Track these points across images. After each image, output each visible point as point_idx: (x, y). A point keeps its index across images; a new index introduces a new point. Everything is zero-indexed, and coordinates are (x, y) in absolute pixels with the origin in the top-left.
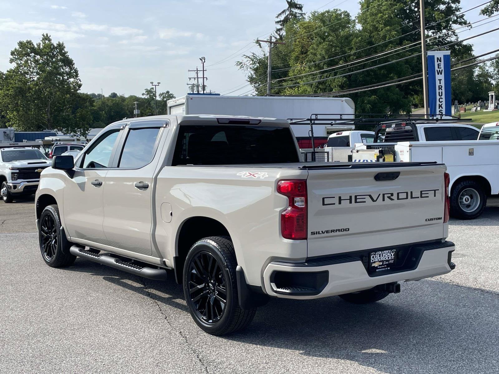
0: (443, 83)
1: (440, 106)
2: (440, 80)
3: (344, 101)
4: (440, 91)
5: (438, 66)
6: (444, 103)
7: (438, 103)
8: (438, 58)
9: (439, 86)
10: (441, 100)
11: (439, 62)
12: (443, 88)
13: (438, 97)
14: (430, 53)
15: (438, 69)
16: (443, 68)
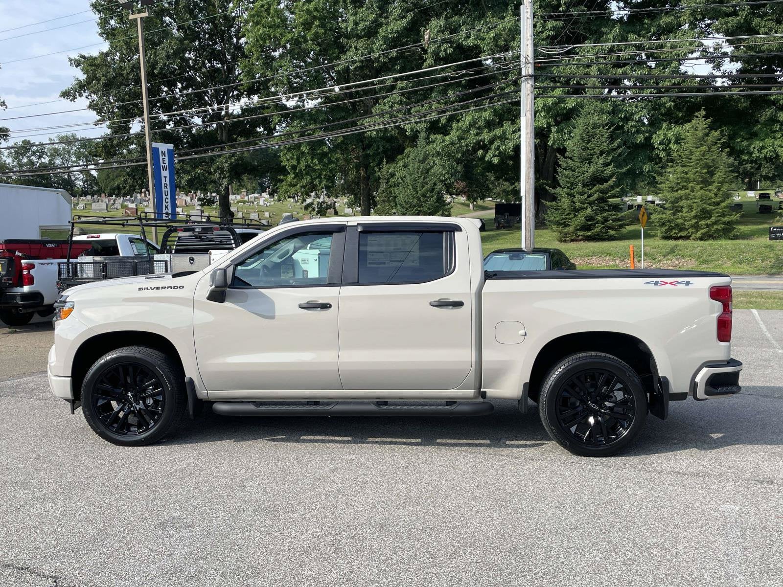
0: (168, 182)
1: (166, 207)
2: (165, 177)
3: (60, 194)
4: (166, 190)
5: (163, 161)
6: (169, 204)
7: (164, 203)
8: (162, 152)
9: (165, 184)
10: (167, 201)
11: (164, 157)
12: (168, 187)
13: (164, 197)
14: (155, 145)
15: (163, 165)
16: (167, 164)
